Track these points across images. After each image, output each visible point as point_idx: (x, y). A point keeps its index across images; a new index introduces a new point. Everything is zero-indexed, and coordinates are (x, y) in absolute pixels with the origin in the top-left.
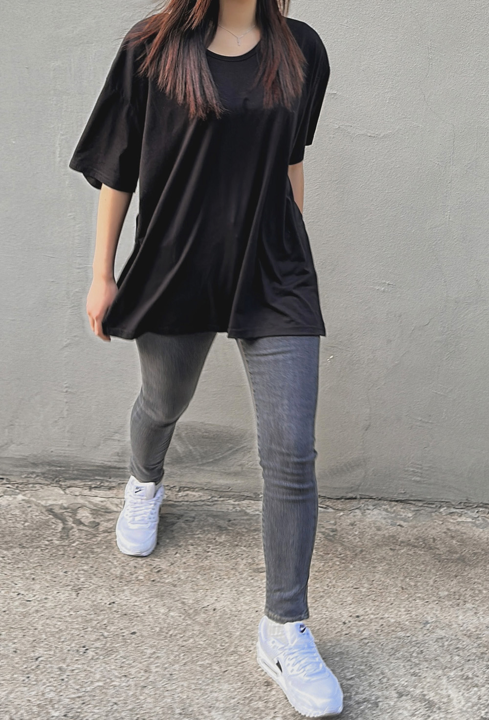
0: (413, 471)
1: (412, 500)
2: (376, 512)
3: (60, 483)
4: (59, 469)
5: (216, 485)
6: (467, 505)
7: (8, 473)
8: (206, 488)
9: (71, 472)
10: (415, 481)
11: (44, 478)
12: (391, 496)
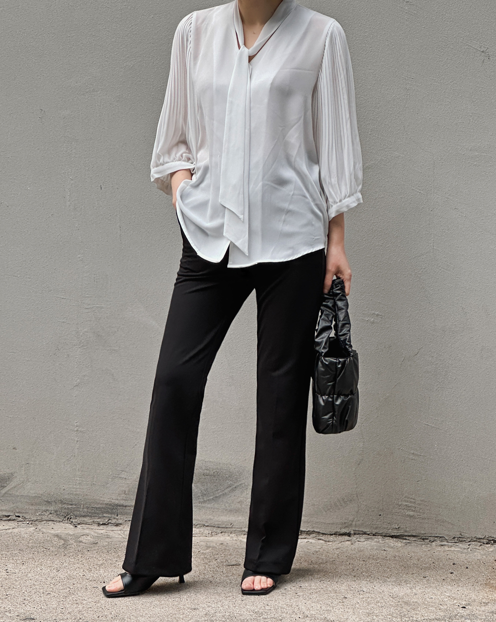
0: (406, 505)
1: (406, 536)
2: (366, 543)
3: (71, 520)
4: (71, 507)
5: (217, 521)
6: (460, 539)
7: (23, 511)
8: (206, 525)
9: (81, 510)
10: (408, 516)
11: (57, 515)
12: (385, 531)
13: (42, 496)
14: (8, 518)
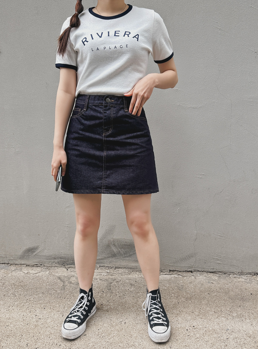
0: (217, 258)
1: (217, 272)
2: (201, 277)
3: (65, 266)
4: (64, 260)
5: (131, 266)
6: (242, 273)
7: (43, 262)
9: (69, 261)
10: (218, 263)
11: (59, 264)
12: (207, 270)
13: (52, 256)
14: (37, 266)
